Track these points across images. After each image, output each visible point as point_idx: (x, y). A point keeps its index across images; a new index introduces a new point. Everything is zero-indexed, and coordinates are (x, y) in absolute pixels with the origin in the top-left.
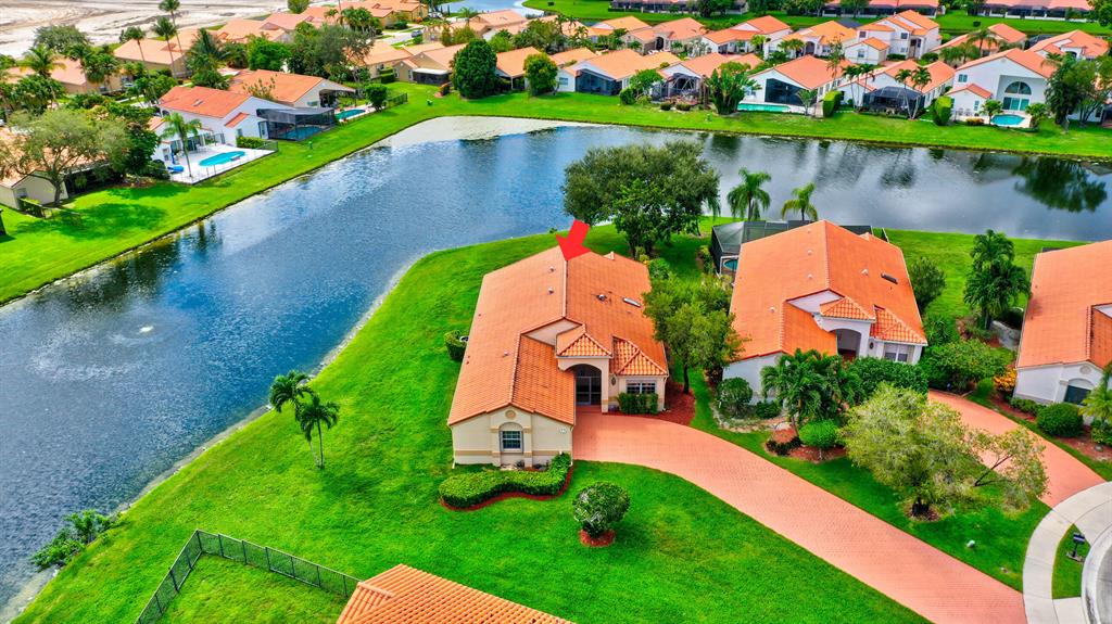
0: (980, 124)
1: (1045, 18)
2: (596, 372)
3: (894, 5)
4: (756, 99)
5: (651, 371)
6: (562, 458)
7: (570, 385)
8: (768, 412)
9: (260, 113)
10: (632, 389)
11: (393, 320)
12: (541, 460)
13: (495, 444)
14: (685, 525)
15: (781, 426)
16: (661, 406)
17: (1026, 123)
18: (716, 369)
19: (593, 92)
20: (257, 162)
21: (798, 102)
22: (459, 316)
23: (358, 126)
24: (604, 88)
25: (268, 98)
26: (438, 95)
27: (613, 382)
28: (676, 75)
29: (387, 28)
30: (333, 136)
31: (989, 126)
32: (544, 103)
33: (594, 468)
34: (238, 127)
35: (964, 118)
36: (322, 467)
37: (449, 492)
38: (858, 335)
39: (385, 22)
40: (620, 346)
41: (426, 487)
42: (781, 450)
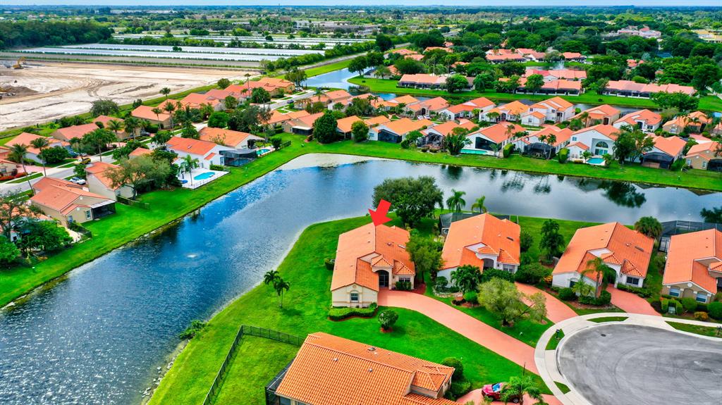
0: (581, 163)
1: (639, 97)
2: (387, 273)
3: (556, 88)
4: (471, 148)
5: (409, 273)
6: (374, 304)
7: (377, 278)
8: (454, 290)
9: (220, 152)
10: (401, 280)
11: (300, 253)
12: (365, 305)
13: (348, 298)
14: (419, 326)
15: (459, 296)
16: (412, 288)
17: (603, 164)
18: (434, 272)
19: (386, 141)
20: (221, 178)
21: (490, 149)
22: (328, 252)
23: (268, 159)
24: (393, 139)
25: (222, 144)
26: (306, 141)
27: (394, 277)
28: (430, 134)
29: (273, 97)
30: (256, 164)
31: (585, 164)
32: (362, 146)
33: (387, 308)
34: (211, 160)
35: (574, 160)
36: (281, 307)
37: (332, 315)
38: (493, 261)
39: (272, 94)
40: (397, 263)
41: (323, 314)
42: (457, 303)
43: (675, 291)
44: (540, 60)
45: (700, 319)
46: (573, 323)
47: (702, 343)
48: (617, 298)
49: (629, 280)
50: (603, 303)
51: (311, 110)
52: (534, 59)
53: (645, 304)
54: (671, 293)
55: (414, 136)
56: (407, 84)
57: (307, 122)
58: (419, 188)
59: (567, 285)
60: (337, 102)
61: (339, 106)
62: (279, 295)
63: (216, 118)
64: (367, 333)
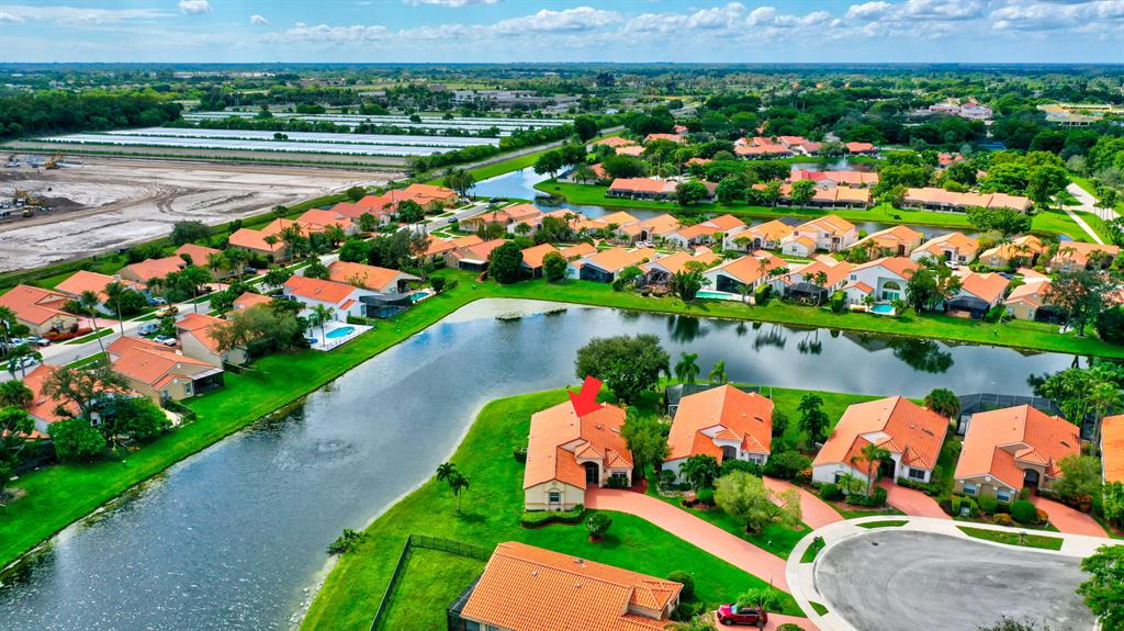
0: (862, 311)
1: (951, 212)
2: (597, 466)
3: (834, 199)
5: (624, 466)
6: (579, 507)
7: (583, 472)
8: (684, 487)
9: (361, 299)
10: (615, 475)
12: (569, 508)
13: (546, 500)
14: (638, 534)
15: (691, 495)
16: (630, 485)
18: (658, 465)
19: (593, 280)
20: (364, 335)
21: (737, 292)
22: (516, 438)
23: (427, 306)
24: (601, 277)
25: (363, 287)
26: (478, 280)
27: (605, 471)
28: (653, 270)
30: (411, 315)
31: (869, 313)
32: (558, 288)
33: (595, 511)
34: (349, 309)
35: (852, 307)
36: (459, 511)
37: (526, 520)
38: (735, 449)
39: (426, 209)
40: (609, 453)
41: (513, 520)
42: (688, 505)
43: (970, 487)
44: (813, 153)
45: (1000, 523)
46: (838, 529)
47: (1000, 553)
48: (896, 496)
49: (913, 473)
50: (877, 503)
51: (485, 235)
52: (805, 152)
53: (933, 504)
54: (965, 490)
55: (630, 275)
56: (620, 193)
57: (480, 252)
58: (638, 352)
59: (831, 480)
60: (519, 222)
61: (524, 228)
62: (456, 494)
63: (352, 248)
64: (571, 544)
